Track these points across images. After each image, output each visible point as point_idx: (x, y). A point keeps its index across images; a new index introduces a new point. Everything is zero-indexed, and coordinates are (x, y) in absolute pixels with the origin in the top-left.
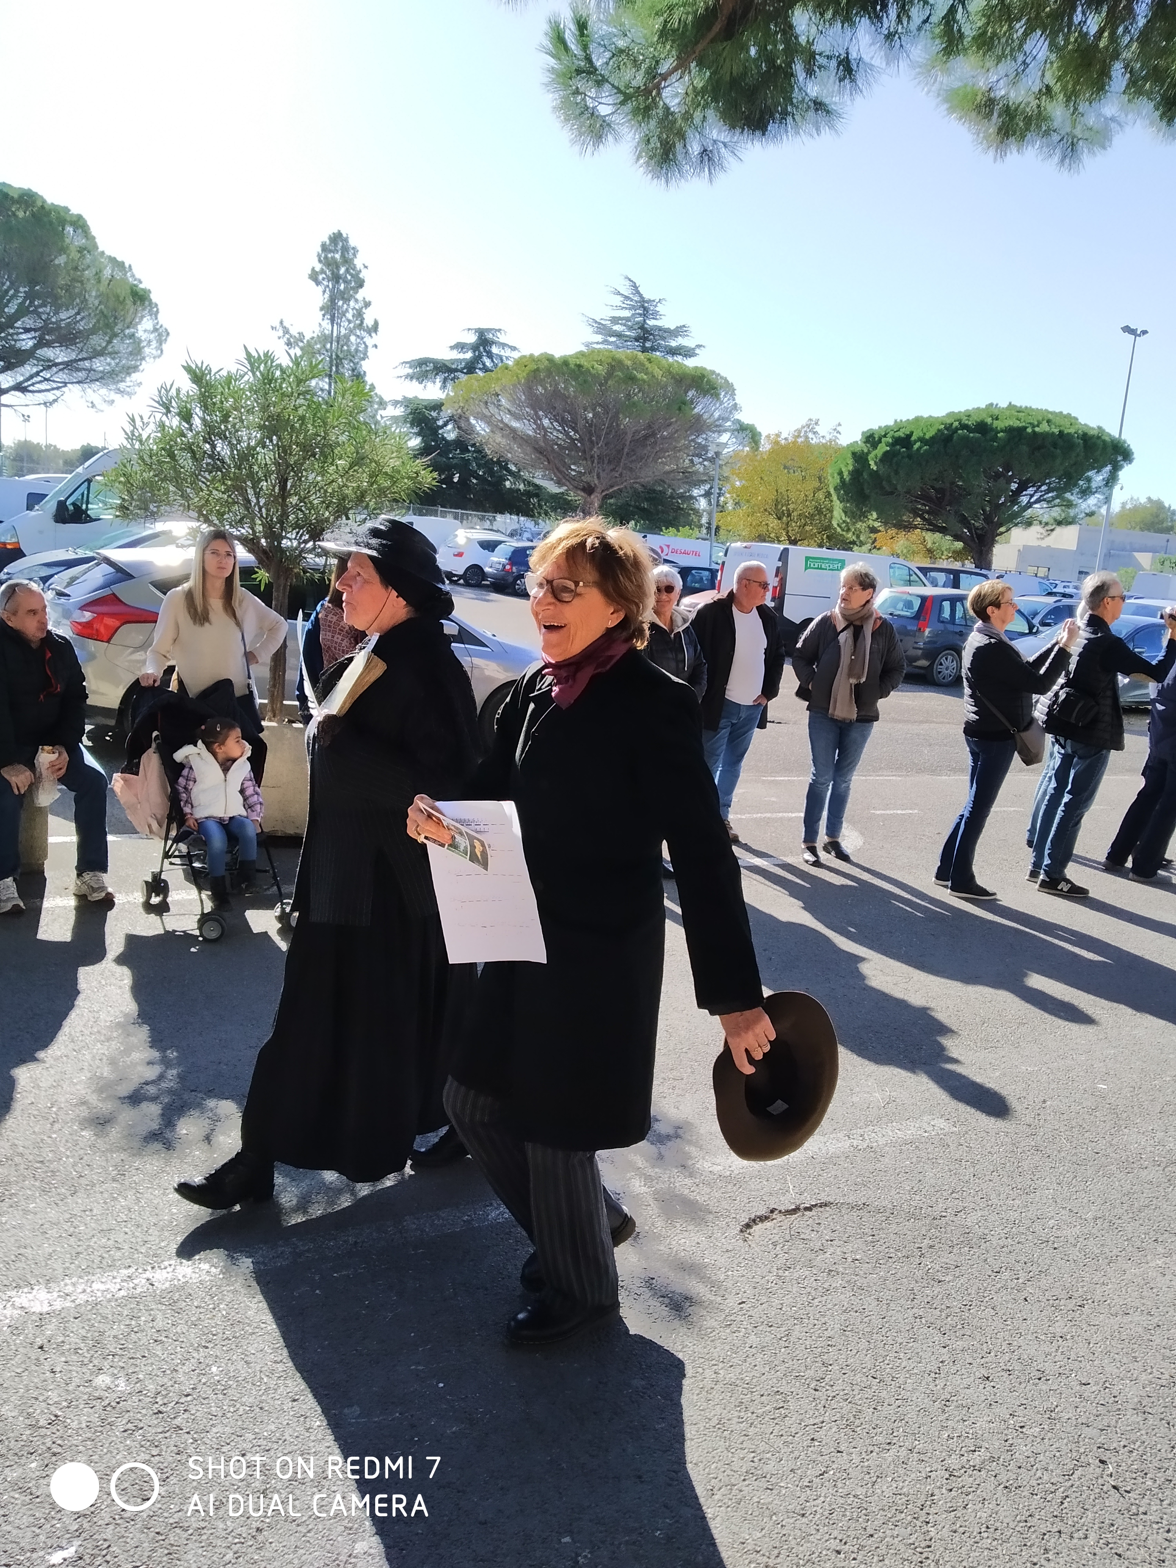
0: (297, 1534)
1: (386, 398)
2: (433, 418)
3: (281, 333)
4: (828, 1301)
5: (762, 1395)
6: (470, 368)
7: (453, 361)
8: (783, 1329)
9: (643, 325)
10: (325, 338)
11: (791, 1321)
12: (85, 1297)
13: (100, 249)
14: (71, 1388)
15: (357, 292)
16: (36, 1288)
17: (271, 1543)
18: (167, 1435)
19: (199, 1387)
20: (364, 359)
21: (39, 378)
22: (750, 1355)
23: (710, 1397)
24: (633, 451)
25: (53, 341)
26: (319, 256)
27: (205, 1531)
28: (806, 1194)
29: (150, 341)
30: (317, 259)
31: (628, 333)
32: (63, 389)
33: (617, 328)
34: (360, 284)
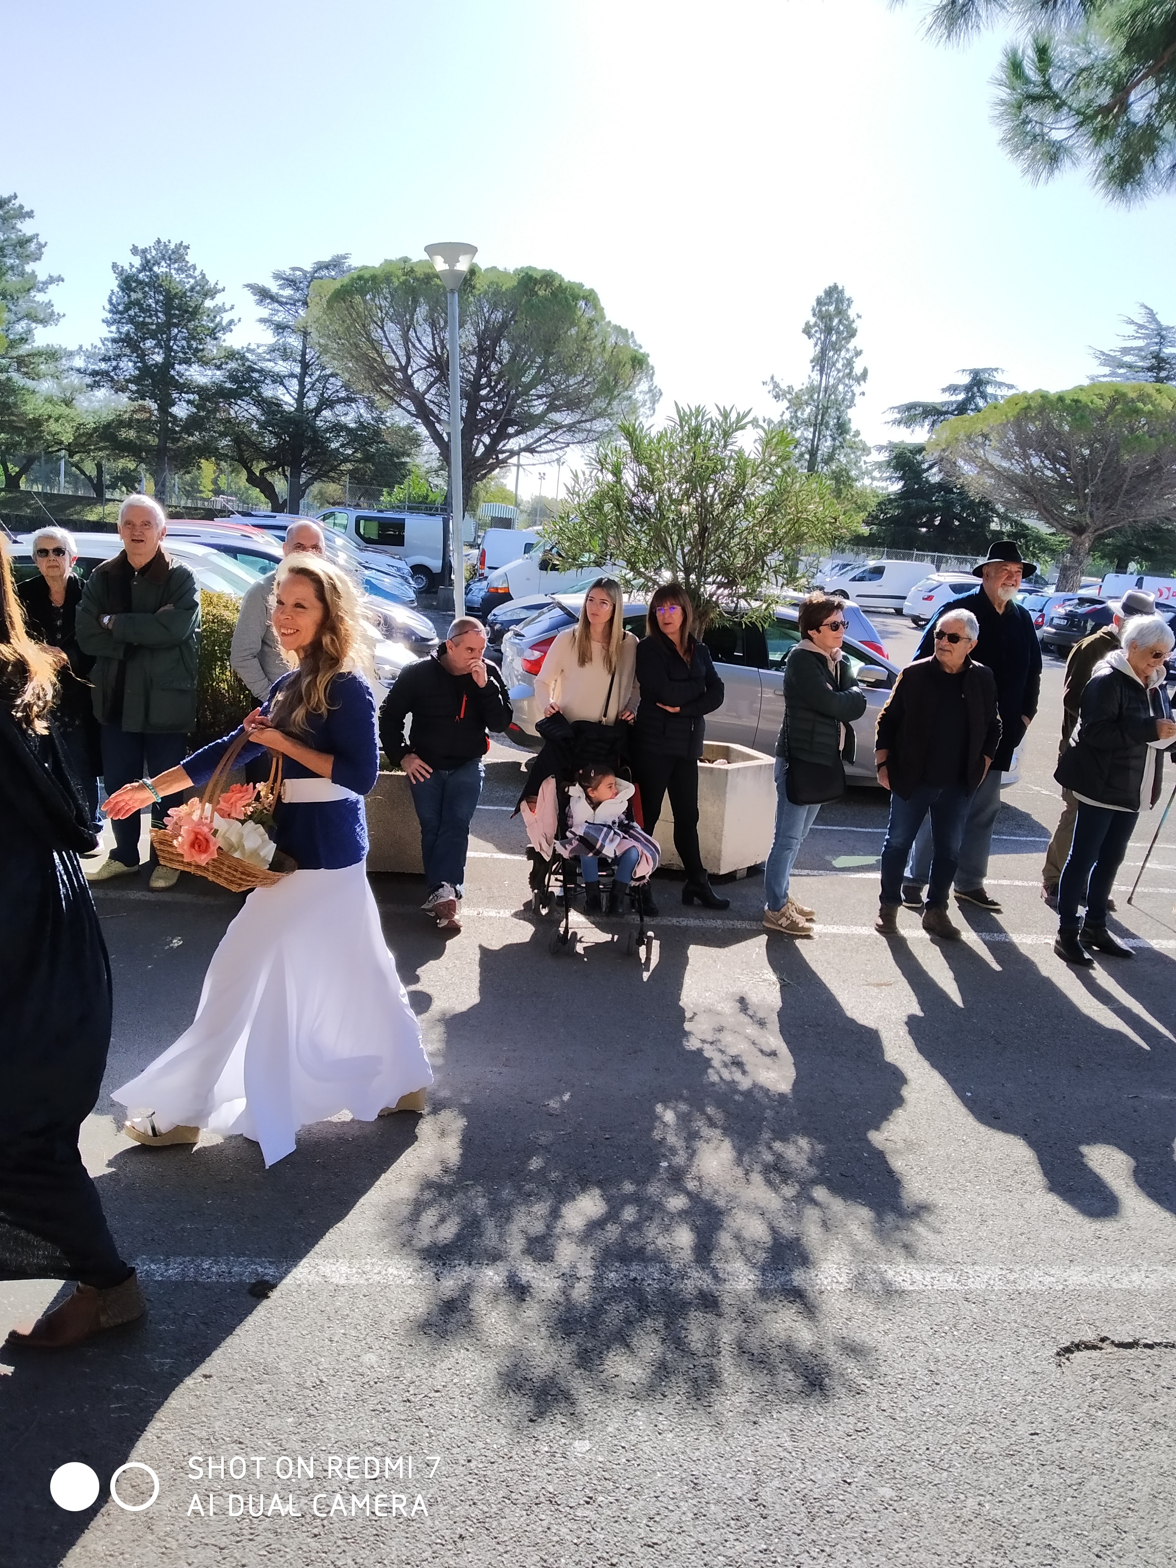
0: (494, 1552)
1: (870, 444)
2: (918, 462)
3: (771, 387)
4: (1143, 1457)
5: (1028, 1544)
6: (962, 409)
7: (944, 404)
8: (1076, 1476)
9: (1158, 354)
10: (812, 390)
11: (1090, 1469)
12: (377, 1278)
13: (607, 320)
14: (341, 1359)
15: (848, 343)
16: (341, 1261)
17: (468, 1553)
18: (407, 1424)
19: (450, 1385)
20: (849, 407)
21: (547, 440)
22: (1027, 1495)
23: (965, 1529)
24: (1134, 487)
25: (561, 406)
26: (813, 310)
27: (413, 1523)
28: (1150, 1329)
29: (645, 401)
30: (811, 313)
31: (1140, 364)
32: (566, 449)
33: (1128, 359)
34: (852, 334)
